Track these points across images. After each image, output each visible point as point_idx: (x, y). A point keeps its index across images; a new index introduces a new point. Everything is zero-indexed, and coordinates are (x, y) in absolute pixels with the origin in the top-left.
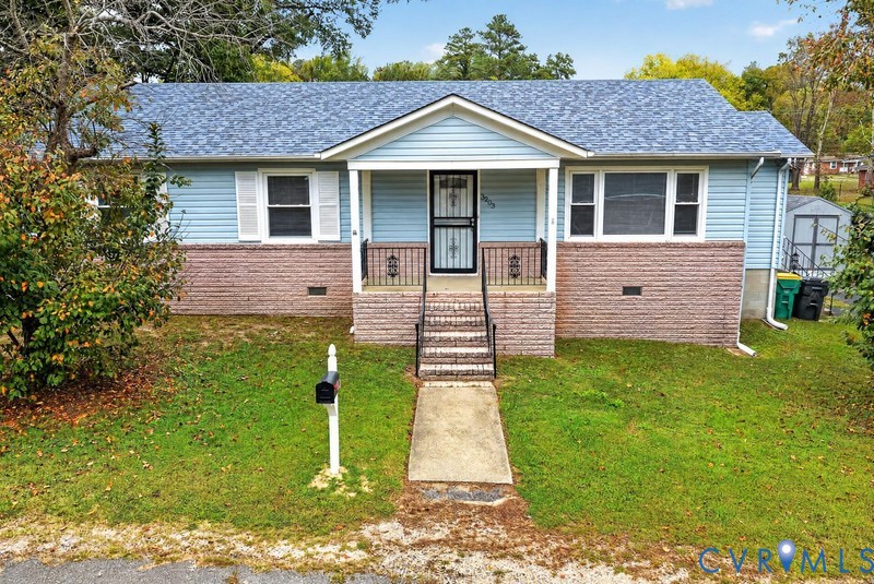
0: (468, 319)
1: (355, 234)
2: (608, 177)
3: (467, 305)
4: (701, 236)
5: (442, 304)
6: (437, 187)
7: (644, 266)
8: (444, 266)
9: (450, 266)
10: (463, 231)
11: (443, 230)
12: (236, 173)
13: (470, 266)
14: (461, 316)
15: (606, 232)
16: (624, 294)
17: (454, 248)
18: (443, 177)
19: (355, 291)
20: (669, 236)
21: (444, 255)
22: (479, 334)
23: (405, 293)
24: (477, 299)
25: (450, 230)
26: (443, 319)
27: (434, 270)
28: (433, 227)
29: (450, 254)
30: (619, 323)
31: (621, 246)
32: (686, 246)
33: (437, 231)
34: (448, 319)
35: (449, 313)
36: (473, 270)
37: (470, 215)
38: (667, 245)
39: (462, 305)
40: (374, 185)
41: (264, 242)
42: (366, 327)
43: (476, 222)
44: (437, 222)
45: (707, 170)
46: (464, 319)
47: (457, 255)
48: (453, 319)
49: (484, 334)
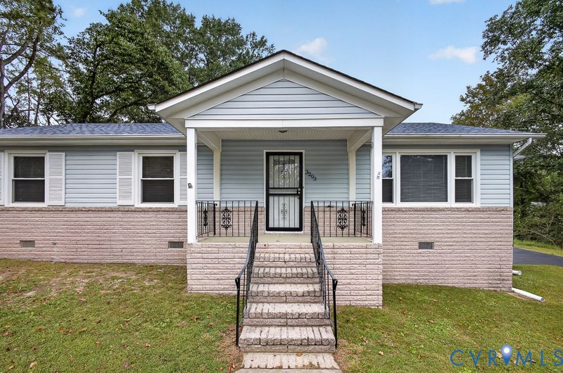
0: (299, 270)
1: (190, 187)
2: (403, 158)
3: (298, 256)
4: (477, 203)
5: (272, 255)
6: (271, 164)
7: (434, 225)
8: (276, 226)
9: (281, 226)
10: (292, 198)
11: (276, 198)
12: (118, 153)
13: (297, 226)
14: (291, 267)
15: (402, 200)
16: (420, 248)
17: (284, 212)
18: (276, 157)
19: (189, 242)
20: (452, 202)
21: (276, 217)
22: (311, 288)
23: (237, 244)
24: (307, 250)
25: (281, 198)
26: (273, 270)
27: (268, 229)
28: (268, 195)
29: (281, 216)
30: (417, 272)
31: (416, 210)
32: (467, 210)
33: (271, 198)
34: (278, 270)
35: (279, 264)
36: (300, 229)
37: (297, 185)
38: (451, 210)
39: (293, 256)
40: (224, 163)
41: (136, 206)
42: (199, 277)
43: (301, 191)
44: (271, 192)
45: (479, 153)
46: (294, 270)
47: (287, 216)
48: (283, 270)
49: (317, 287)
